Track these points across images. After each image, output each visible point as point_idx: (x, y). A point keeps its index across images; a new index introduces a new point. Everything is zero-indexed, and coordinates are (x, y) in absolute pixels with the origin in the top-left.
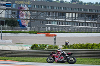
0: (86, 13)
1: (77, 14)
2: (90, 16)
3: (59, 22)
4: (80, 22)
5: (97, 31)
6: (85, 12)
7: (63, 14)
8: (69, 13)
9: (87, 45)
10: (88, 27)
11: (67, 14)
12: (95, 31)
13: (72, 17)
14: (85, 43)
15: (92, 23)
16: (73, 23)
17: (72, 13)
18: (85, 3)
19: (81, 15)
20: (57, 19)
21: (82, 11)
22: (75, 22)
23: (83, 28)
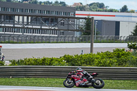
0: (42, 17)
1: (30, 18)
2: (48, 19)
3: (6, 29)
4: (33, 29)
5: (57, 40)
6: (40, 15)
7: (10, 18)
8: (19, 15)
9: (44, 60)
10: (45, 35)
11: (16, 18)
12: (55, 41)
13: (23, 22)
14: (42, 58)
15: (51, 29)
16: (24, 29)
17: (23, 16)
18: (41, 3)
19: (36, 19)
20: (3, 25)
21: (37, 13)
22: (27, 28)
23: (39, 36)
